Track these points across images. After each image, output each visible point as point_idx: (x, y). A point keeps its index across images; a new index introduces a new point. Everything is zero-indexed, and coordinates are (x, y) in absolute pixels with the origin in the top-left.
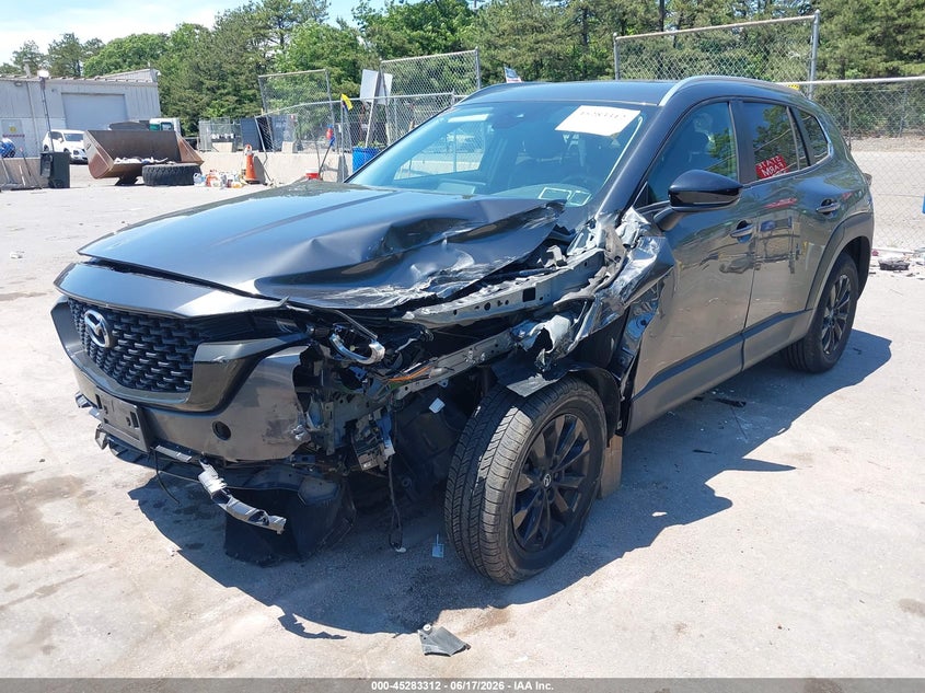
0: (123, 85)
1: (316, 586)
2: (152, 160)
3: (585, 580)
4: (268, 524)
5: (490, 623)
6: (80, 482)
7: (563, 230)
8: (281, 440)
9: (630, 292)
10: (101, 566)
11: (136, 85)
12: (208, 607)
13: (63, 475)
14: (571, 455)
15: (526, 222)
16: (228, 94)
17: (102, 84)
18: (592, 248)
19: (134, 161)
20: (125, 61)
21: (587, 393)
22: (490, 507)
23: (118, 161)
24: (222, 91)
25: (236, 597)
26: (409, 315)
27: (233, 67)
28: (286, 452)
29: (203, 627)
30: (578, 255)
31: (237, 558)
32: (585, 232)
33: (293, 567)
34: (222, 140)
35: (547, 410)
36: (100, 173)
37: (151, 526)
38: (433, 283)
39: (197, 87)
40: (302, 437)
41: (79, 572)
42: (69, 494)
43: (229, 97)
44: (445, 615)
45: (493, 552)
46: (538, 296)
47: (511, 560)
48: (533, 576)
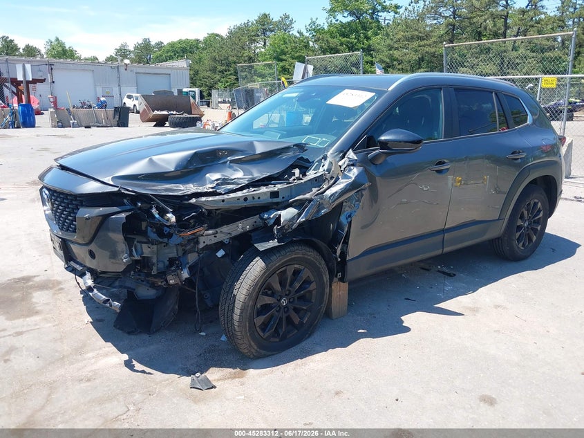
0: (170, 68)
1: (152, 347)
2: (175, 113)
3: (299, 361)
4: (111, 306)
5: (234, 377)
6: (59, 283)
7: (307, 161)
8: (117, 261)
9: (335, 197)
10: (49, 325)
11: (178, 69)
12: (92, 350)
13: (52, 279)
14: (301, 288)
15: (280, 154)
16: (231, 74)
17: (159, 68)
18: (321, 171)
19: (165, 113)
20: (175, 55)
21: (309, 254)
22: (237, 311)
23: (156, 112)
24: (227, 73)
25: (109, 347)
26: (193, 200)
27: (235, 59)
28: (121, 268)
29: (85, 360)
30: (311, 174)
31: (119, 329)
32: (320, 161)
33: (145, 337)
34: (224, 102)
35: (277, 261)
36: (146, 119)
37: (84, 308)
38: (218, 185)
39: (214, 70)
40: (127, 261)
41: (38, 327)
42: (51, 288)
43: (231, 77)
44: (212, 370)
45: (239, 337)
46: (281, 196)
47: (253, 343)
48: (270, 355)
